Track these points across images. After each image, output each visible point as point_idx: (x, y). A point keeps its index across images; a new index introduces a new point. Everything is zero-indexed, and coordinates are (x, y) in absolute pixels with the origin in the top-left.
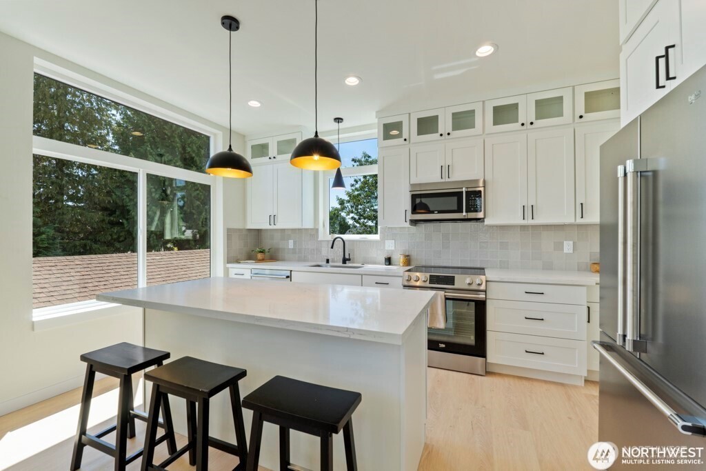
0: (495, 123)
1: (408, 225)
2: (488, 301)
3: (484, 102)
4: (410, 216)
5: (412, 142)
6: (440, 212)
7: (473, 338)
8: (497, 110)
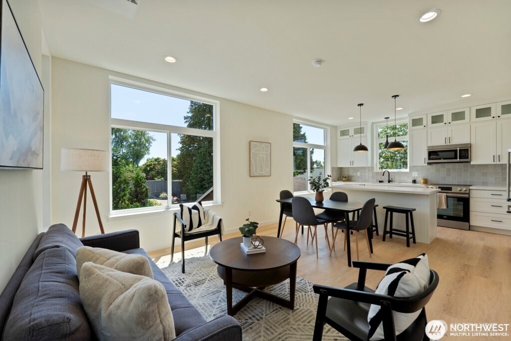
0: (477, 117)
1: (426, 164)
2: (470, 198)
3: (470, 107)
4: (427, 161)
5: (428, 127)
6: (444, 159)
7: (462, 214)
8: (478, 111)
